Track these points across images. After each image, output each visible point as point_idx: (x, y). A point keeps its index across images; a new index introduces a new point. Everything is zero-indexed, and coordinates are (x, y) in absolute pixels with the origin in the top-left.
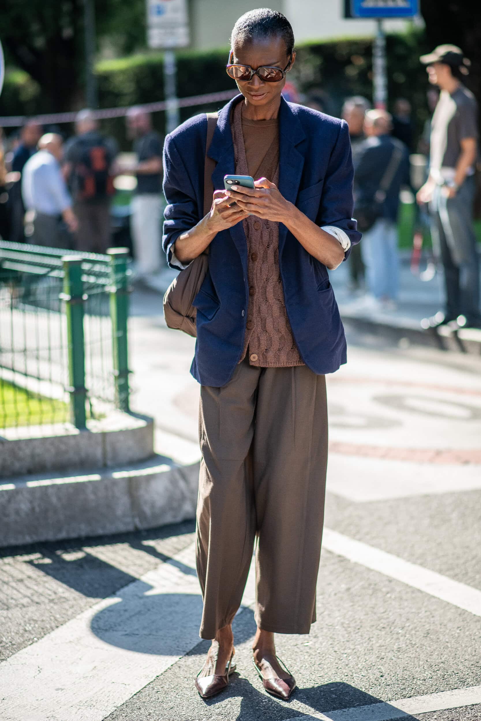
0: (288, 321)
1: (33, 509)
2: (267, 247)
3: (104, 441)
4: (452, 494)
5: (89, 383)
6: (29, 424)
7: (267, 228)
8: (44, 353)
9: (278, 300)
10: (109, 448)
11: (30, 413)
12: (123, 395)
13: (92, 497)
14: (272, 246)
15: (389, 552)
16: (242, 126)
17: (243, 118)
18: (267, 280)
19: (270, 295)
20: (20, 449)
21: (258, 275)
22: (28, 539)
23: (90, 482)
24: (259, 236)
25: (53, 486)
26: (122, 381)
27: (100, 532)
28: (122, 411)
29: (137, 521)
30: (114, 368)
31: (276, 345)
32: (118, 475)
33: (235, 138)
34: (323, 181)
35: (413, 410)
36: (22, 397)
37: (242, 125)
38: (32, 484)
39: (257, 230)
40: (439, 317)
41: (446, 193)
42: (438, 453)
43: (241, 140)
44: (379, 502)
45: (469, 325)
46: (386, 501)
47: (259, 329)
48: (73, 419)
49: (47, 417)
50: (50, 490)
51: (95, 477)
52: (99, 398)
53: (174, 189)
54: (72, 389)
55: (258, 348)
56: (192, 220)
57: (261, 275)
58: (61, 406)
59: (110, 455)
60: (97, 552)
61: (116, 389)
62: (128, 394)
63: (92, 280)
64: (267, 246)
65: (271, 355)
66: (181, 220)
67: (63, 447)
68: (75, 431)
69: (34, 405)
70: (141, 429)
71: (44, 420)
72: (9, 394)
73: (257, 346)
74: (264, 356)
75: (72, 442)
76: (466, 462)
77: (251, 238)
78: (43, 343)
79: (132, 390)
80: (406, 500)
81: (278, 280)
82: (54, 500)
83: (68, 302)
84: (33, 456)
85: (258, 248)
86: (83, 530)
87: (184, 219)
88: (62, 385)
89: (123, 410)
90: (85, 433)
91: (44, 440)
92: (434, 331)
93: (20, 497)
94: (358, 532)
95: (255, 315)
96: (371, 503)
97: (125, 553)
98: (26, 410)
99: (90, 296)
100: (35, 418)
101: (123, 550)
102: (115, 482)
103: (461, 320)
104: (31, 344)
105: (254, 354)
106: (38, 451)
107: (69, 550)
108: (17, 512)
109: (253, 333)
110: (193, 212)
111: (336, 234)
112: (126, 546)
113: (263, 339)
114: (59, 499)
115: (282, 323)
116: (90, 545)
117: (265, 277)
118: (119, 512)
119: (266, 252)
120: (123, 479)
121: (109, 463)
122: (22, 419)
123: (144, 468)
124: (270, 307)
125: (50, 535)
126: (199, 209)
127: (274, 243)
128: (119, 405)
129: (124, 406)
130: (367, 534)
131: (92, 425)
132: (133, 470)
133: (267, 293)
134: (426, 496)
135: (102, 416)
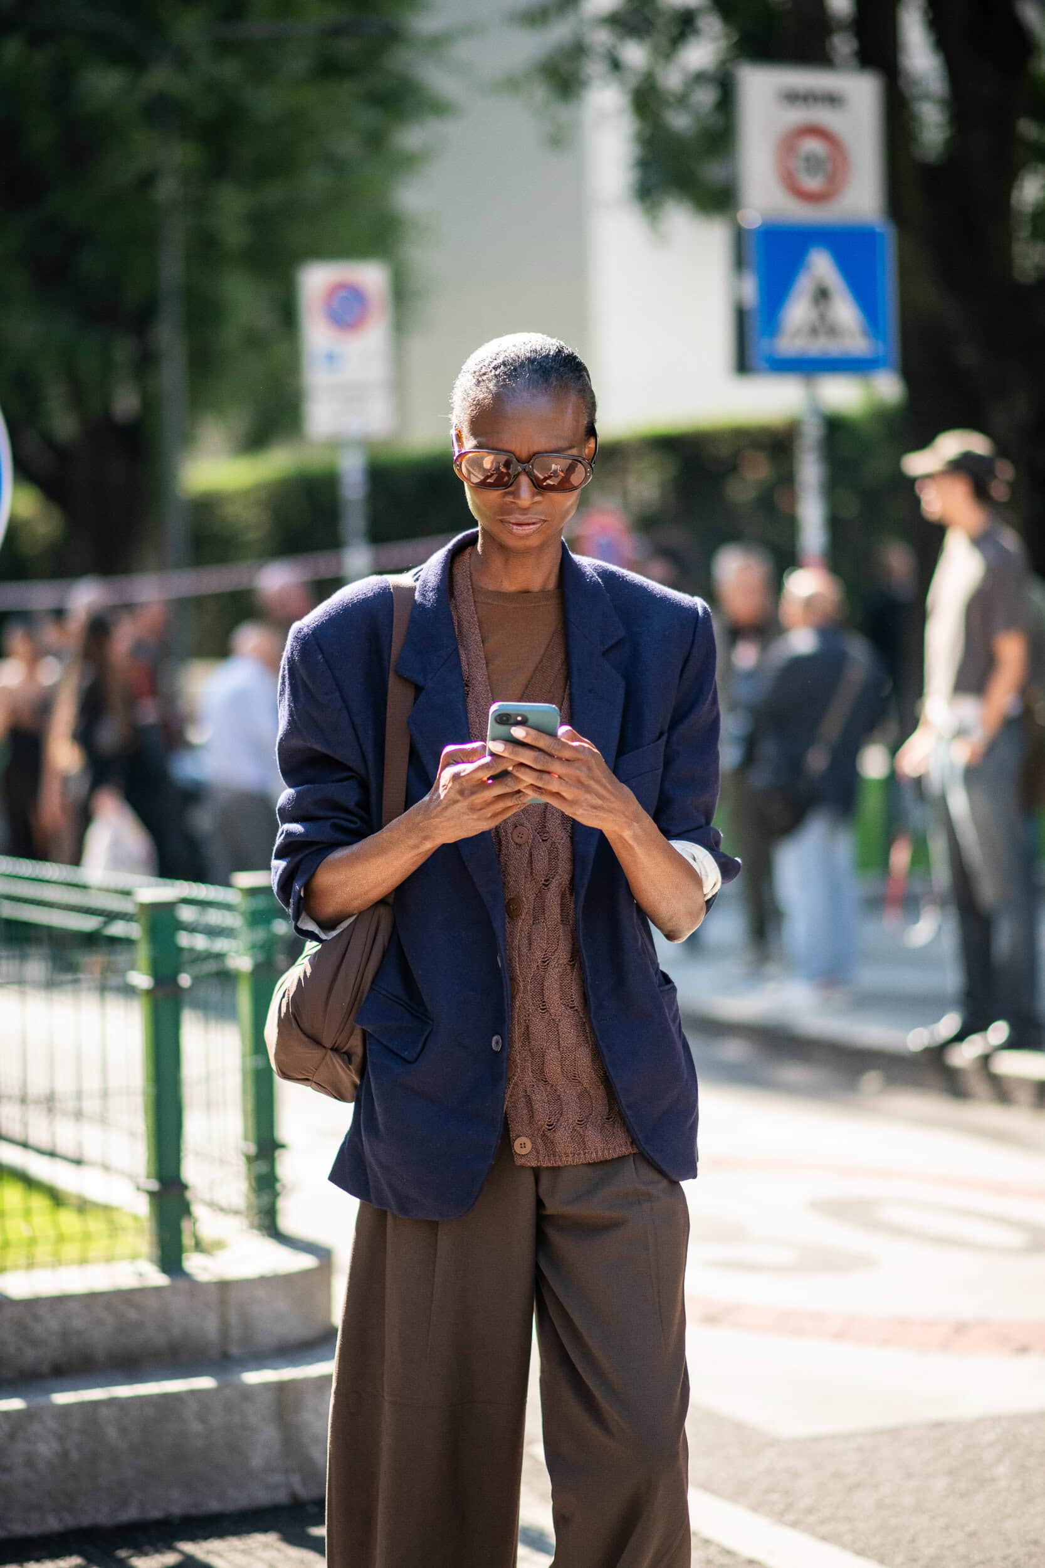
0: (597, 1055)
1: (65, 1455)
2: (544, 884)
3: (223, 1302)
4: (996, 1420)
5: (192, 1171)
6: (58, 1262)
7: (543, 840)
8: (91, 1105)
9: (571, 1008)
10: (234, 1318)
11: (61, 1238)
12: (266, 1199)
13: (197, 1427)
14: (554, 884)
15: (860, 1553)
16: (475, 606)
17: (474, 586)
18: (544, 962)
19: (553, 996)
20: (37, 1318)
21: (524, 950)
22: (53, 1524)
23: (193, 1393)
24: (525, 860)
25: (112, 1402)
26: (262, 1167)
27: (214, 1506)
28: (263, 1235)
29: (296, 1480)
30: (246, 1138)
31: (572, 1113)
32: (253, 1377)
33: (460, 632)
34: (666, 735)
35: (899, 1231)
36: (39, 1202)
37: (475, 601)
38: (62, 1398)
39: (520, 845)
40: (949, 1024)
41: (961, 754)
42: (961, 1328)
43: (474, 636)
44: (834, 1438)
45: (1015, 1043)
46: (848, 1437)
47: (529, 1077)
48: (156, 1252)
49: (98, 1247)
50: (104, 1412)
51: (205, 1383)
52: (213, 1205)
53: (311, 749)
54: (154, 1185)
55: (530, 1122)
56: (355, 823)
57: (530, 950)
58: (128, 1222)
59: (235, 1333)
60: (208, 1552)
61: (250, 1184)
62: (275, 1195)
63: (200, 942)
64: (543, 882)
65: (562, 1137)
66: (329, 823)
67: (132, 1314)
68: (159, 1279)
69: (68, 1220)
70: (305, 1274)
71: (91, 1254)
72: (13, 1195)
73: (525, 1117)
74: (546, 1139)
75: (153, 1303)
76: (1023, 1350)
77: (506, 864)
78: (92, 1083)
79: (284, 1186)
80: (894, 1433)
81: (570, 961)
82: (112, 1433)
83: (149, 992)
84: (65, 1335)
85: (524, 889)
86: (177, 1503)
87: (336, 821)
88: (131, 1177)
89: (265, 1233)
90: (181, 1284)
91: (92, 1298)
92: (937, 1055)
93: (36, 1427)
94: (789, 1507)
95: (518, 1045)
96: (816, 1440)
97: (270, 1555)
98: (52, 1233)
99: (196, 980)
100: (71, 1250)
101: (266, 1546)
102: (248, 1393)
103: (999, 1031)
104: (64, 1085)
105: (519, 1136)
106: (77, 1323)
107: (146, 1548)
108: (30, 1462)
109: (513, 1088)
110: (358, 805)
111: (694, 859)
112: (271, 1538)
113: (540, 1098)
114: (123, 1431)
115: (583, 1058)
116: (193, 1538)
117: (539, 955)
118: (257, 1461)
119: (540, 896)
120: (267, 1386)
121: (235, 1350)
122: (43, 1252)
123: (310, 1363)
124: (554, 1024)
125: (101, 1515)
126: (373, 798)
127: (560, 875)
128: (256, 1221)
129: (267, 1222)
130: (810, 1511)
131: (196, 1265)
132: (287, 1366)
133: (546, 993)
134: (939, 1425)
135: (219, 1245)
